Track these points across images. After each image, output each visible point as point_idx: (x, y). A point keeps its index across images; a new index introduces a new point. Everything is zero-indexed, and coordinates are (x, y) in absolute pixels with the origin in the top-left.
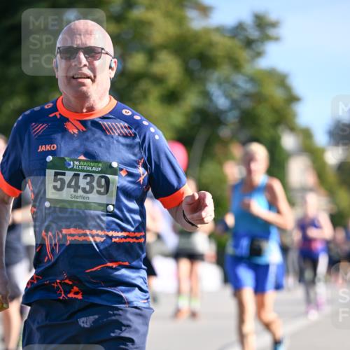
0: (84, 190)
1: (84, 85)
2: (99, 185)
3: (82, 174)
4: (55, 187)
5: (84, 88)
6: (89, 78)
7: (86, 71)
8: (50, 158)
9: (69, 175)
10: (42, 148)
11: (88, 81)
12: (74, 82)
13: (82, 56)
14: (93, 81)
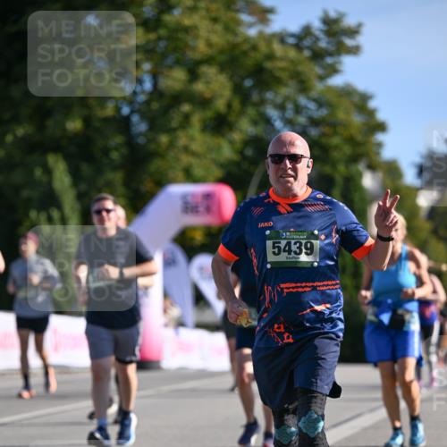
0: (295, 253)
1: (289, 182)
2: (306, 248)
3: (293, 242)
4: (274, 253)
5: (289, 185)
6: (292, 176)
7: (290, 172)
8: (268, 232)
9: (283, 243)
10: (261, 225)
11: (292, 179)
12: (281, 179)
13: (288, 162)
14: (295, 178)
